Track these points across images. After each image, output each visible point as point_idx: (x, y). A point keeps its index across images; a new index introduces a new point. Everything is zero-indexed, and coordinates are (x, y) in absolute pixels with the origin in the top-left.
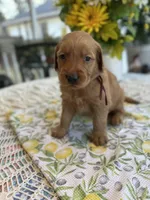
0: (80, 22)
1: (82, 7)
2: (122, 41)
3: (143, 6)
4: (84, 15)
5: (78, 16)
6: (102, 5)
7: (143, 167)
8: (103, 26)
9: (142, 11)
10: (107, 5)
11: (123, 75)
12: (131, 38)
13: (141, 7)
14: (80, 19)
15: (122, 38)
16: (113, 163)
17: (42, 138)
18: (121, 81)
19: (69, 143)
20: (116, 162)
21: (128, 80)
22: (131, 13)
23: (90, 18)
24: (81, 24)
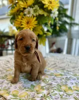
0: (22, 25)
1: (23, 17)
2: (45, 35)
3: (55, 18)
4: (24, 21)
5: (21, 22)
6: (34, 16)
7: (63, 97)
8: (35, 27)
9: (55, 20)
10: (36, 16)
11: (47, 54)
12: (50, 34)
13: (54, 18)
14: (22, 23)
15: (45, 34)
16: (49, 95)
17: (9, 89)
18: (45, 57)
19: (25, 90)
20: (50, 95)
21: (49, 56)
22: (49, 21)
23: (28, 23)
24: (23, 26)
